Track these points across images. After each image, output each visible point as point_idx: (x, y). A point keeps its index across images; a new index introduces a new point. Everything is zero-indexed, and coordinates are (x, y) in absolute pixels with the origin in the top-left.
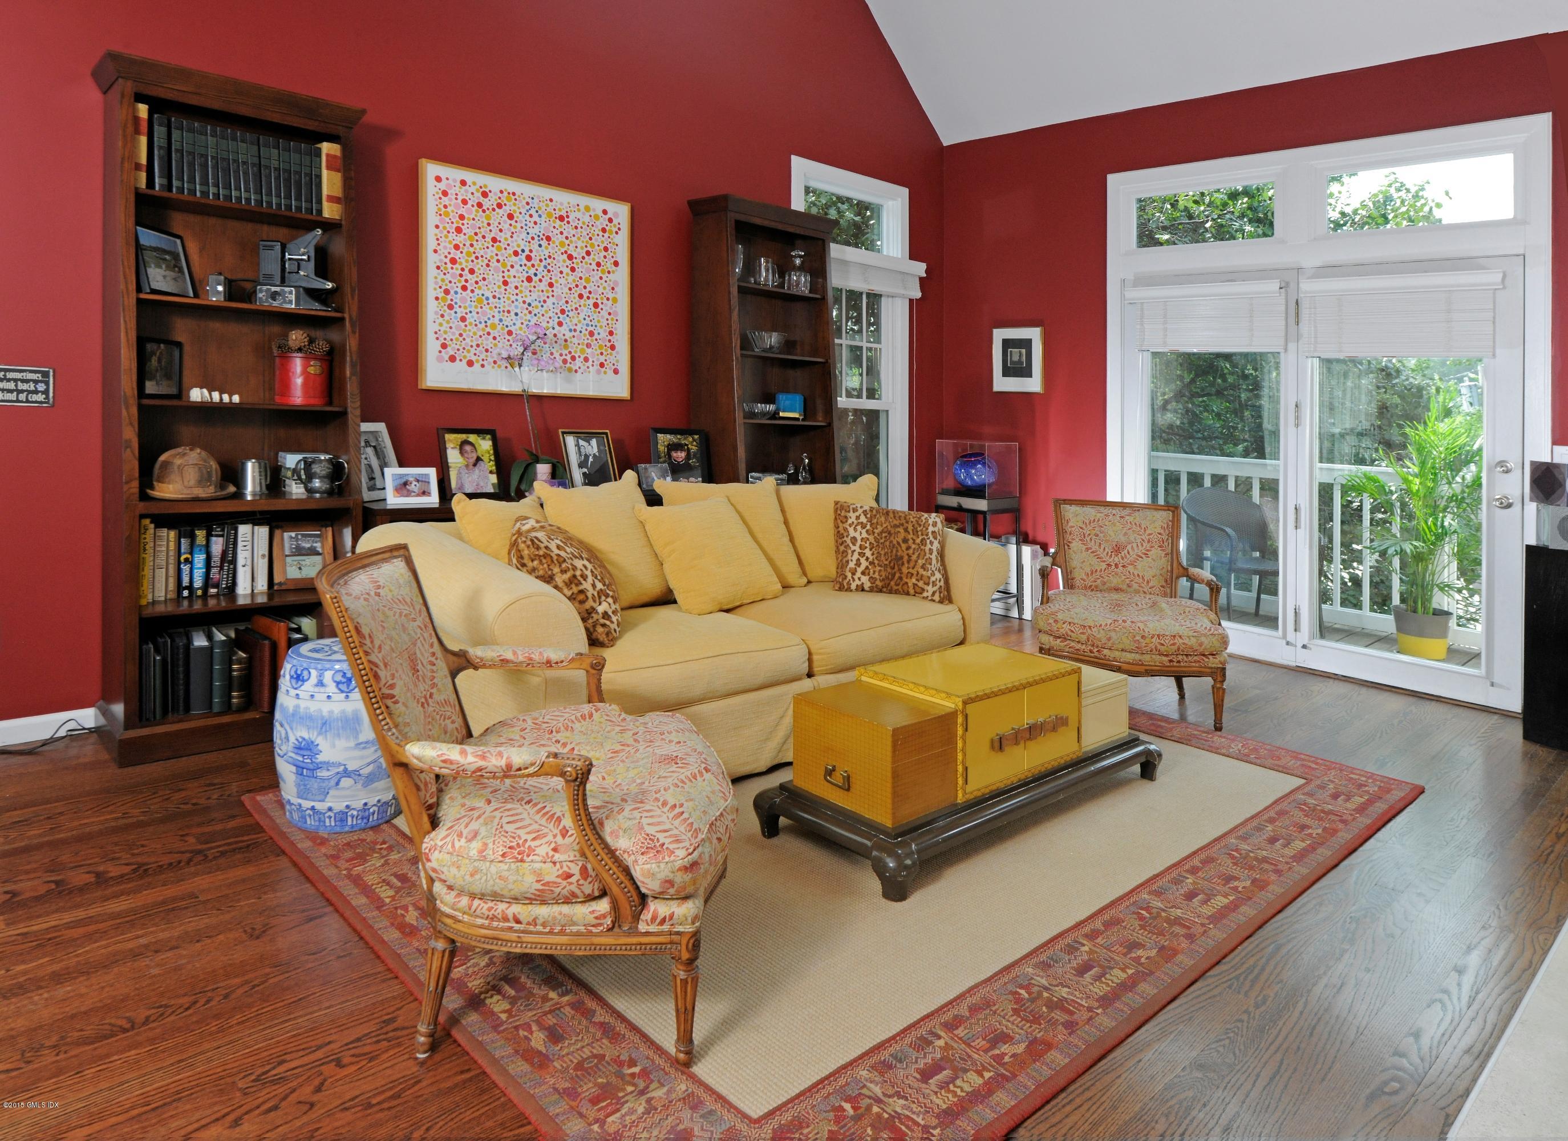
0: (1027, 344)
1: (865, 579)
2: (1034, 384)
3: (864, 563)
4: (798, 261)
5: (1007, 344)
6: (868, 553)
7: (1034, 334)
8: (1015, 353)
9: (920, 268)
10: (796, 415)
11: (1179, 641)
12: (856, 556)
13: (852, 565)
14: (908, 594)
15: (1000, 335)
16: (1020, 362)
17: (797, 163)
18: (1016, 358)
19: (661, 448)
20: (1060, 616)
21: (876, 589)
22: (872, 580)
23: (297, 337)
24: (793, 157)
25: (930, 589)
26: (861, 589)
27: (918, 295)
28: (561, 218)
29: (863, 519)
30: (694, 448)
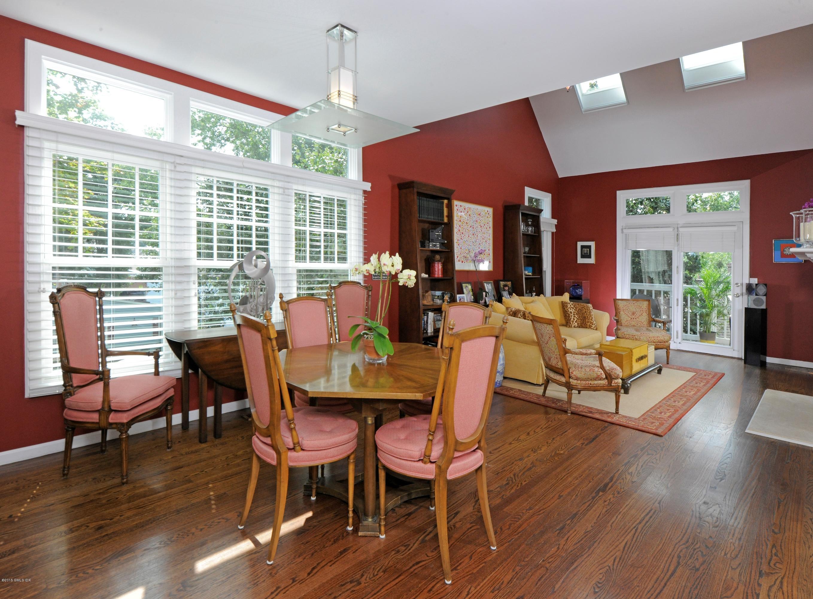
0: (589, 247)
1: (576, 324)
2: (592, 261)
3: (576, 319)
4: (530, 223)
5: (583, 247)
6: (576, 316)
7: (592, 244)
8: (585, 250)
9: (555, 221)
10: (530, 274)
11: (659, 338)
12: (573, 317)
13: (572, 320)
14: (587, 328)
15: (580, 244)
16: (587, 253)
17: (527, 189)
18: (585, 252)
19: (502, 286)
20: (625, 333)
21: (579, 327)
22: (578, 324)
23: (438, 257)
24: (526, 187)
25: (593, 326)
26: (575, 327)
27: (555, 230)
28: (479, 214)
29: (572, 306)
30: (510, 286)
